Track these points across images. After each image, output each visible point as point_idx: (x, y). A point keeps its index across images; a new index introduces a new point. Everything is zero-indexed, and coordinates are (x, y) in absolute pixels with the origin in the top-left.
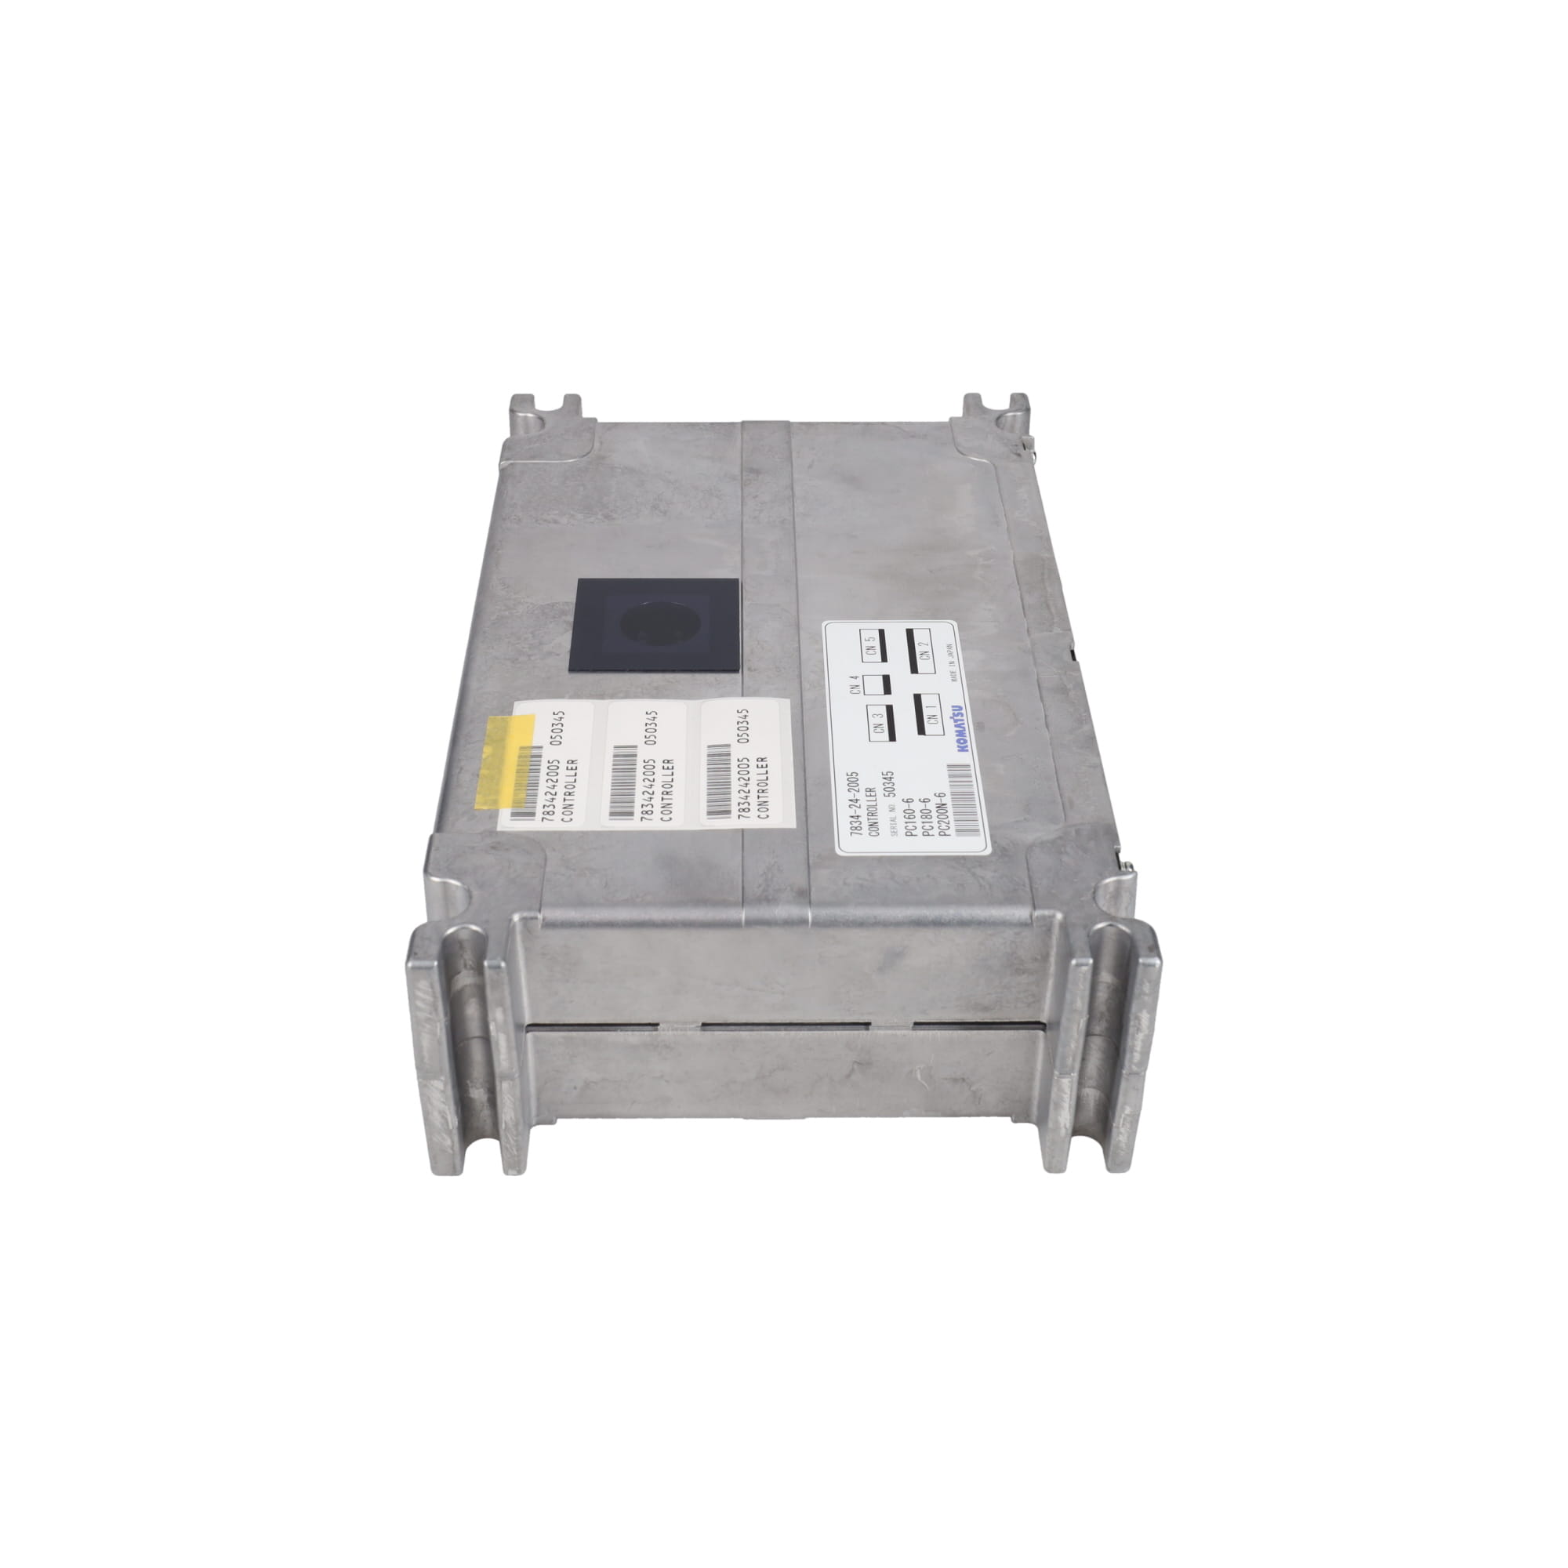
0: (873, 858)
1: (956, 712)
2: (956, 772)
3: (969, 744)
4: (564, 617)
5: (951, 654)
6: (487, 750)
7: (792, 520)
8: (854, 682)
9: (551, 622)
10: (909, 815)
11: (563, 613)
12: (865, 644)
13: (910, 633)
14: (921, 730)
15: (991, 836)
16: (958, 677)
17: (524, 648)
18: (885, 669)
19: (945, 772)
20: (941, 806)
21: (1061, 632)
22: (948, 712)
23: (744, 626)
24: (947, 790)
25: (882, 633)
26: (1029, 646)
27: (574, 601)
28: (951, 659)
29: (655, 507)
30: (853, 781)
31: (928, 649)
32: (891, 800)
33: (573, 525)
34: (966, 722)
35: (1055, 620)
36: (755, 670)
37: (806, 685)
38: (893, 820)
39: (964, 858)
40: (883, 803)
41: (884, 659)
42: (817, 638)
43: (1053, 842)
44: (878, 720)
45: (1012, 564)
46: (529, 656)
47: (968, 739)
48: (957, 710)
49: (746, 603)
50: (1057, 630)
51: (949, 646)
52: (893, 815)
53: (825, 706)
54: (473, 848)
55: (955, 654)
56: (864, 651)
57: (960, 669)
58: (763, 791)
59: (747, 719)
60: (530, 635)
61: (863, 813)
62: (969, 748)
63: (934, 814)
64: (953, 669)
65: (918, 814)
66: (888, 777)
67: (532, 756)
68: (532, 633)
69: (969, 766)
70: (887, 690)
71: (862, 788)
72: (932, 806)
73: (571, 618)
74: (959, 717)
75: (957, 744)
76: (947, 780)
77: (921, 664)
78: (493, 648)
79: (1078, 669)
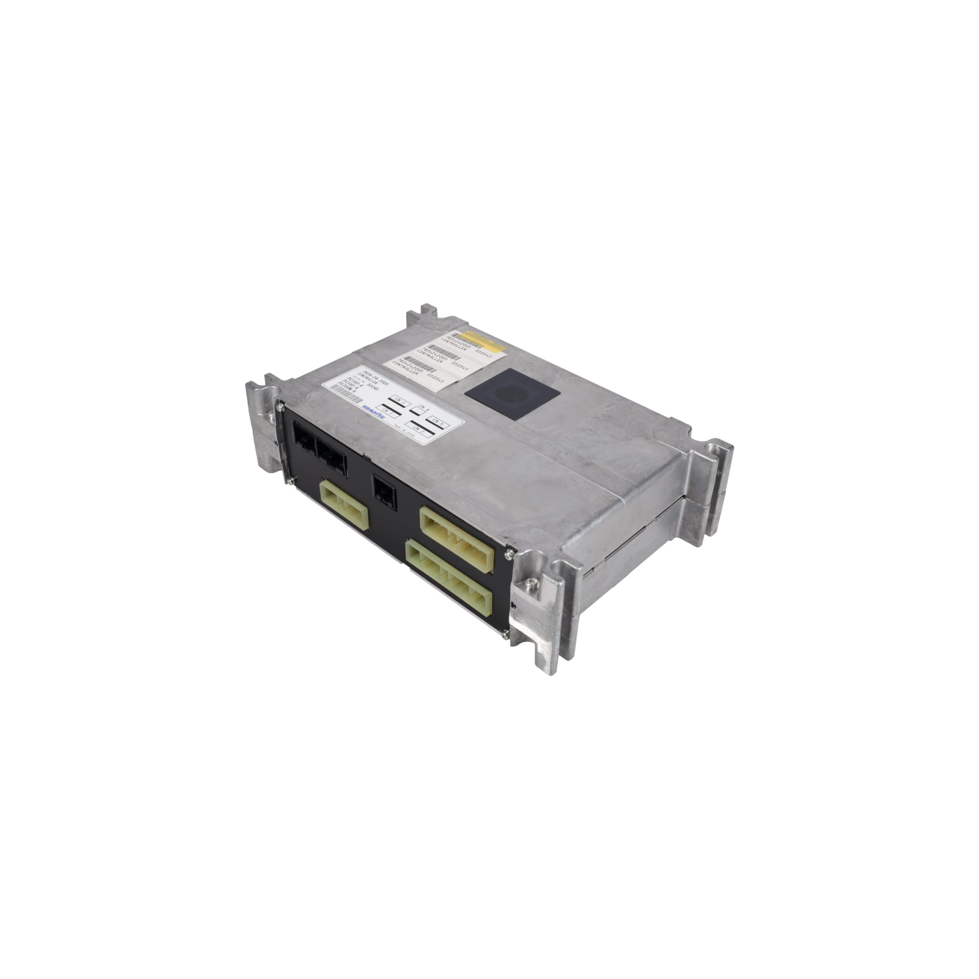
2: (358, 400)
3: (365, 409)
10: (356, 383)
13: (432, 433)
14: (385, 406)
15: (326, 389)
16: (396, 427)
18: (423, 417)
19: (361, 398)
22: (384, 415)
24: (354, 393)
25: (442, 429)
27: (551, 387)
28: (407, 432)
30: (385, 383)
32: (367, 384)
36: (462, 397)
37: (438, 400)
41: (427, 420)
42: (459, 416)
43: (306, 395)
44: (402, 402)
47: (367, 410)
48: (382, 417)
52: (361, 381)
56: (438, 420)
57: (400, 430)
61: (371, 377)
63: (350, 386)
69: (357, 403)
70: (412, 411)
71: (379, 383)
72: (353, 388)
74: (378, 415)
75: (368, 407)
76: (358, 396)
77: (414, 425)
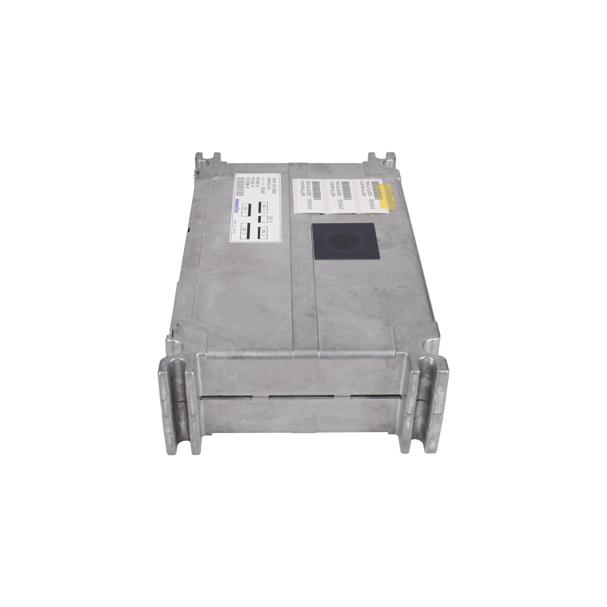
0: (270, 173)
1: (237, 210)
2: (241, 194)
3: (235, 201)
4: (382, 243)
5: (234, 230)
6: (393, 199)
7: (293, 287)
8: (271, 220)
9: (386, 241)
10: (258, 182)
11: (382, 245)
12: (266, 233)
13: (248, 237)
14: (250, 205)
15: (234, 178)
16: (233, 222)
17: (393, 232)
18: (259, 225)
19: (244, 194)
20: (248, 185)
21: (190, 237)
22: (240, 211)
23: (311, 239)
24: (245, 189)
25: (259, 238)
26: (204, 233)
27: (380, 250)
28: (235, 228)
29: (355, 295)
30: (274, 191)
31: (242, 232)
32: (263, 186)
33: (390, 285)
34: (234, 207)
35: (191, 241)
36: (307, 223)
37: (288, 219)
38: (263, 181)
39: (243, 173)
40: (265, 186)
41: (259, 228)
42: (284, 236)
44: (264, 208)
45: (200, 266)
46: (389, 229)
47: (235, 203)
48: (236, 211)
49: (311, 248)
50: (192, 237)
51: (234, 232)
52: (263, 183)
53: (282, 212)
54: (387, 174)
55: (233, 229)
56: (266, 231)
57: (232, 224)
58: (303, 187)
59: (309, 206)
60: (392, 236)
61: (272, 183)
62: (235, 200)
63: (250, 183)
64: (235, 225)
65: (255, 183)
66: (263, 192)
67: (378, 197)
68: (392, 237)
69: (236, 195)
70: (260, 218)
71: (271, 190)
72: (250, 185)
73: (379, 243)
74: (236, 209)
75: (239, 201)
76: (244, 192)
77: (246, 226)
78: (404, 232)
79: (190, 223)
